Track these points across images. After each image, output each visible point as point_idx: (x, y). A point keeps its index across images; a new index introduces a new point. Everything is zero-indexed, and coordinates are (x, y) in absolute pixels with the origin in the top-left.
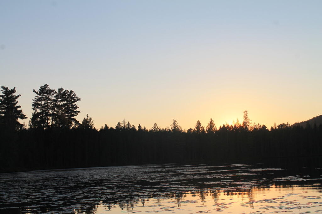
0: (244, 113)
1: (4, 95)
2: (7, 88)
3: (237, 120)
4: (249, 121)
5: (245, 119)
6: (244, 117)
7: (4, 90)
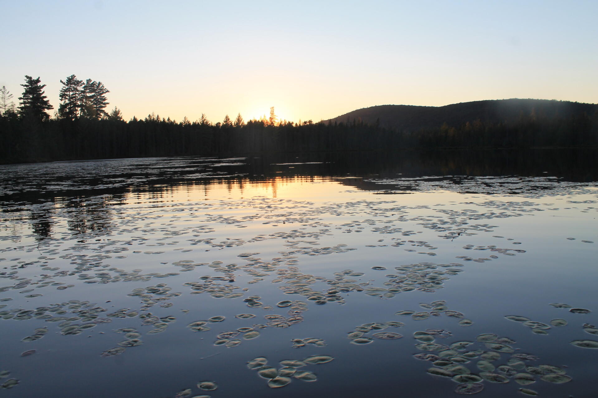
0: (271, 109)
1: (28, 84)
2: (31, 78)
3: (264, 115)
4: (275, 117)
5: (271, 115)
6: (271, 113)
7: (28, 80)
